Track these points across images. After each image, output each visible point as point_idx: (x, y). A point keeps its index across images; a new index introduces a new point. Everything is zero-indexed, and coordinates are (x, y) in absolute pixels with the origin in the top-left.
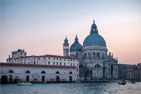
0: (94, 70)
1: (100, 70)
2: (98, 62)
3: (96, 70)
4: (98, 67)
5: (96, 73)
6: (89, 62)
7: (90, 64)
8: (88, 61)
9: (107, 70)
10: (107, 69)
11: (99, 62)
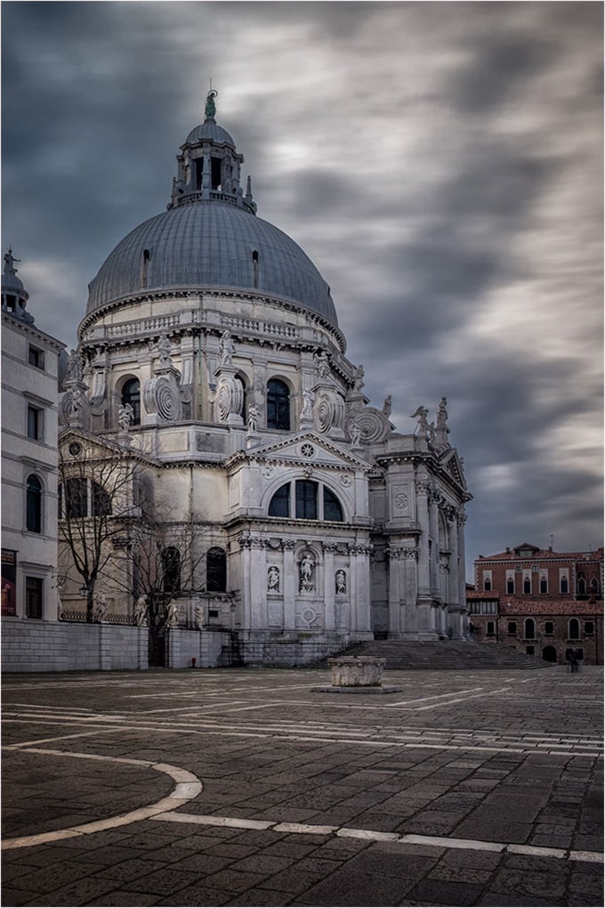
0: (268, 545)
1: (335, 549)
2: (308, 450)
3: (282, 546)
4: (307, 511)
5: (290, 581)
6: (191, 454)
7: (204, 475)
8: (177, 442)
9: (411, 560)
10: (409, 543)
11: (320, 454)
